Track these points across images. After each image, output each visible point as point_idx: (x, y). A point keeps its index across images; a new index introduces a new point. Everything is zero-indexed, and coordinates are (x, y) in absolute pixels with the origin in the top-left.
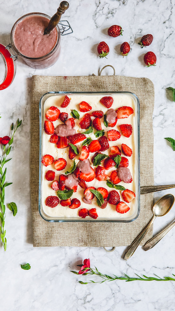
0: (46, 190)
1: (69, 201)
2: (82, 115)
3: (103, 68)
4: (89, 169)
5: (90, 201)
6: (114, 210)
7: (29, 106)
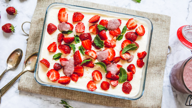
0: (116, 91)
1: (129, 73)
2: (58, 51)
3: (23, 31)
4: (105, 53)
5: (131, 56)
6: (141, 38)
7: (42, 97)
